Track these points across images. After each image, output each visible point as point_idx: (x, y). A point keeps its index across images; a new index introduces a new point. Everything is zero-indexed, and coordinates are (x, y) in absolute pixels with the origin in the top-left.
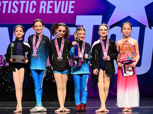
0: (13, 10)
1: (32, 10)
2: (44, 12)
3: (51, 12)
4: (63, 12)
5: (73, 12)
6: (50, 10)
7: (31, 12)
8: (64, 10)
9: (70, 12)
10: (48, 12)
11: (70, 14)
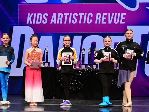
0: (73, 21)
1: (89, 21)
2: (99, 23)
3: (105, 23)
4: (115, 22)
5: (124, 23)
6: (105, 21)
7: (88, 22)
8: (116, 21)
9: (121, 22)
10: (103, 22)
11: (122, 24)
